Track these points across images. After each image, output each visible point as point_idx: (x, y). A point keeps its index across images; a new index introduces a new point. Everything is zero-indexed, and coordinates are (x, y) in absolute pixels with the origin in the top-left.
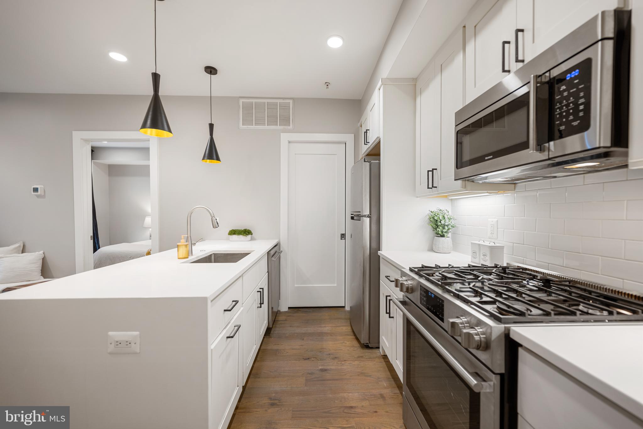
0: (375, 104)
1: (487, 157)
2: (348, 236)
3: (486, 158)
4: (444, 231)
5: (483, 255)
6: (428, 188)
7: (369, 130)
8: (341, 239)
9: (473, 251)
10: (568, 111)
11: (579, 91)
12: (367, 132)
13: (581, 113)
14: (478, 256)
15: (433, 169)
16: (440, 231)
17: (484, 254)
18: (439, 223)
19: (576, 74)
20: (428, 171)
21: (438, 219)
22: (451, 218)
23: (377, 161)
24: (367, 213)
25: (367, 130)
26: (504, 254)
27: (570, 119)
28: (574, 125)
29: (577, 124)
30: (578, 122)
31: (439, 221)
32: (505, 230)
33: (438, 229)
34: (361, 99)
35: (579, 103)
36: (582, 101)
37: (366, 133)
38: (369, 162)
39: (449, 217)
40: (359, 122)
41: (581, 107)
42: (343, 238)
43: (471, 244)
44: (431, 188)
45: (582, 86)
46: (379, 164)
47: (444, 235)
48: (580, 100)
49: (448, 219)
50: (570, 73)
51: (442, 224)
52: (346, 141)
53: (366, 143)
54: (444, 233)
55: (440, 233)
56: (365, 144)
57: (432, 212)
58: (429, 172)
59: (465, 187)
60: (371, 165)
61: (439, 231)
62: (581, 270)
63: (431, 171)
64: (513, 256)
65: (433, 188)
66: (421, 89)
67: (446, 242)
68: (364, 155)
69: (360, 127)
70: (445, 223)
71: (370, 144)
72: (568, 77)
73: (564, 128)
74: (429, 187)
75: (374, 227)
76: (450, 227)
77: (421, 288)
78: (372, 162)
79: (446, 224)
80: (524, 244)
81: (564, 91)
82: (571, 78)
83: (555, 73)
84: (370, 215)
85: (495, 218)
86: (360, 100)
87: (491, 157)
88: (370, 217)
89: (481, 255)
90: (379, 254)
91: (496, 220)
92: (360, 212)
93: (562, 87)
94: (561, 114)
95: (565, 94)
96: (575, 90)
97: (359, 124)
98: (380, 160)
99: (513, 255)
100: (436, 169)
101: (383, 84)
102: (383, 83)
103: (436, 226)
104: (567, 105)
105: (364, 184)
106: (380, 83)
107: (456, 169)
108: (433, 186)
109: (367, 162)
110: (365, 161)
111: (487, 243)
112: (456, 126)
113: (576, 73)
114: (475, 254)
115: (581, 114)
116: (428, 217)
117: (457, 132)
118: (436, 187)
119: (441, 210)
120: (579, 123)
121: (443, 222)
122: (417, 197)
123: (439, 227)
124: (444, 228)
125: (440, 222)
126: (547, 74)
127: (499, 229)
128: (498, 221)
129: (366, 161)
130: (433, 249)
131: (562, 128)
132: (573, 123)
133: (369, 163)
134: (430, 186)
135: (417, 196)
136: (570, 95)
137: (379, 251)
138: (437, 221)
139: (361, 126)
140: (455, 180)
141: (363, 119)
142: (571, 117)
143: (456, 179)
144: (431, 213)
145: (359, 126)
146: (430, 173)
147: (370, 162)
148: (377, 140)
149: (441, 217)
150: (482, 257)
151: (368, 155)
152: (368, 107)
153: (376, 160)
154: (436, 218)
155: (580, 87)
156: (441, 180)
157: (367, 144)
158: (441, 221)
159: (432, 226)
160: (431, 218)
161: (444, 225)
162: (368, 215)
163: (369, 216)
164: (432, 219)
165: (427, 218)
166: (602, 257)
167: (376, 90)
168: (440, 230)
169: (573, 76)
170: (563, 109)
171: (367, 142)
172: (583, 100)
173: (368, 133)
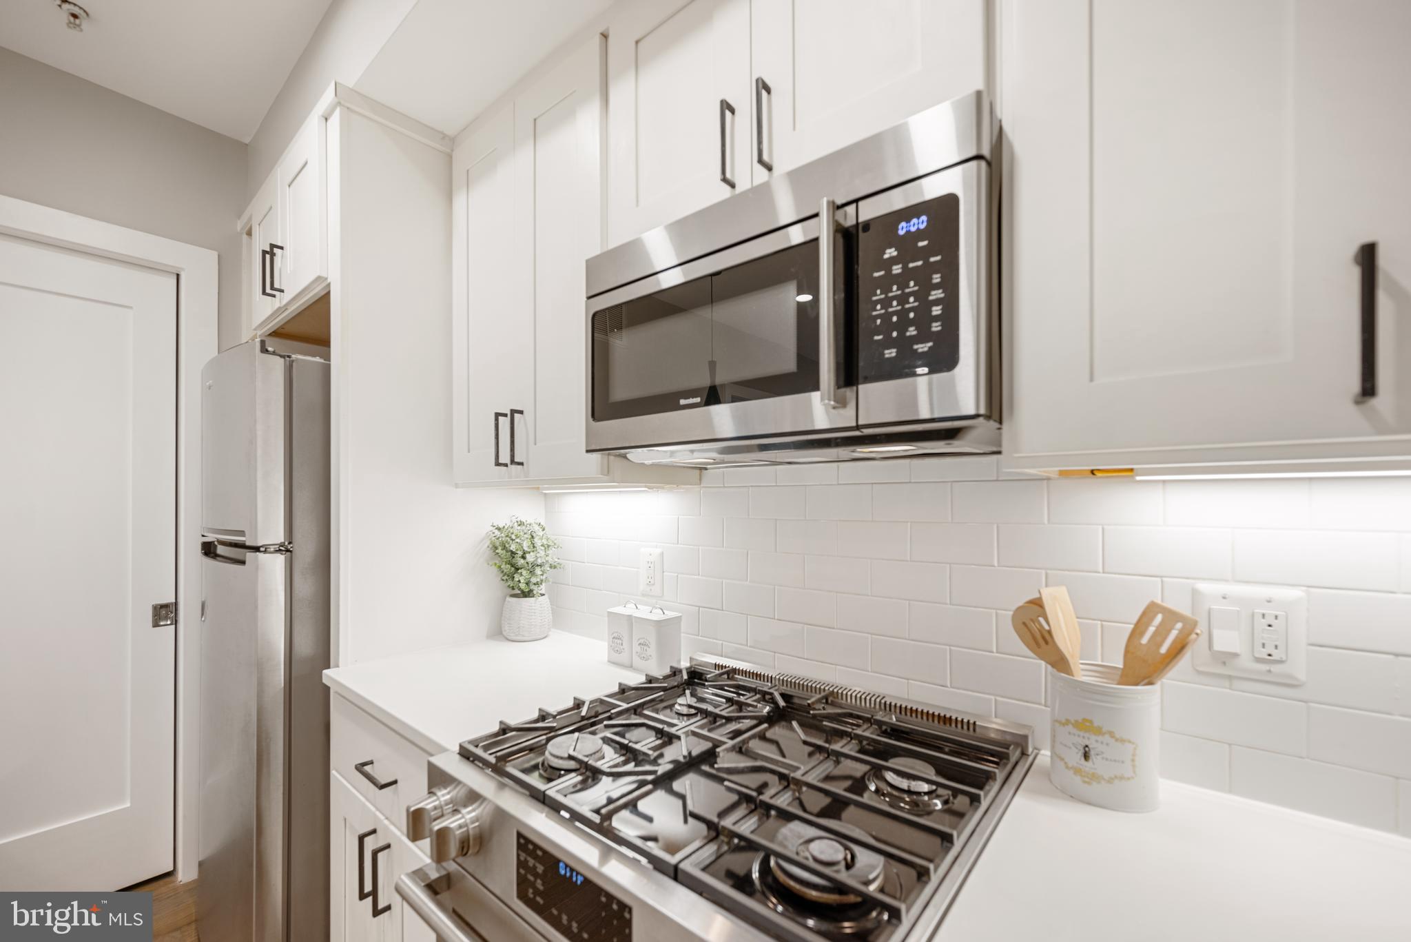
0: (306, 163)
1: (685, 399)
2: (186, 612)
3: (683, 402)
4: (534, 580)
5: (640, 644)
6: (498, 464)
7: (282, 248)
8: (156, 625)
9: (613, 634)
10: (902, 314)
11: (930, 268)
12: (273, 255)
13: (934, 324)
14: (625, 645)
15: (513, 412)
16: (522, 581)
17: (642, 641)
18: (522, 561)
19: (922, 226)
20: (497, 415)
21: (517, 550)
22: (550, 543)
23: (318, 359)
24: (276, 534)
25: (273, 246)
26: (682, 635)
27: (908, 334)
28: (920, 350)
29: (926, 349)
30: (930, 344)
31: (520, 553)
32: (679, 576)
33: (517, 577)
34: (247, 141)
35: (931, 298)
36: (937, 294)
37: (268, 257)
38: (281, 356)
39: (545, 542)
40: (239, 217)
41: (937, 310)
42: (166, 618)
43: (608, 616)
44: (506, 465)
45: (938, 258)
46: (327, 370)
47: (531, 591)
48: (933, 293)
49: (543, 548)
50: (908, 221)
51: (527, 563)
52: (183, 269)
53: (268, 290)
54: (532, 587)
55: (523, 586)
56: (264, 292)
57: (499, 529)
58: (501, 418)
59: (607, 471)
60: (291, 366)
61: (519, 581)
62: (836, 665)
63: (505, 415)
64: (700, 638)
65: (514, 467)
66: (468, 171)
67: (537, 607)
68: (259, 333)
69: (245, 237)
70: (536, 560)
71: (287, 297)
72: (903, 229)
73: (894, 355)
74: (500, 462)
75: (305, 587)
76: (547, 567)
77: (522, 841)
78: (297, 359)
79: (539, 561)
80: (723, 610)
81: (893, 261)
82: (908, 232)
83: (869, 211)
84: (290, 543)
85: (656, 547)
86: (246, 145)
87: (698, 400)
88: (288, 551)
89: (635, 644)
90: (325, 681)
91: (659, 551)
92: (242, 533)
93: (888, 251)
94: (886, 317)
95: (897, 269)
96: (920, 263)
97: (240, 225)
98: (327, 357)
99: (698, 635)
100: (521, 412)
101: (339, 104)
102: (342, 102)
103: (513, 569)
104: (903, 299)
105: (259, 433)
106: (328, 97)
107: (591, 419)
108: (513, 462)
109: (274, 353)
110: (264, 350)
111: (643, 612)
112: (589, 298)
113: (920, 223)
114: (619, 641)
115: (936, 327)
116: (488, 543)
117: (594, 315)
118: (522, 464)
119: (521, 524)
120: (930, 348)
121: (530, 558)
122: (457, 486)
123: (520, 571)
124: (532, 572)
125: (523, 557)
126: (851, 209)
127: (665, 573)
128: (663, 553)
129: (270, 349)
130: (504, 633)
131: (890, 353)
132: (915, 347)
133: (282, 360)
134: (505, 457)
135: (456, 484)
136: (907, 274)
137: (325, 672)
138: (512, 553)
139: (249, 233)
140: (588, 451)
141: (256, 209)
142: (912, 331)
143: (589, 449)
144: (497, 533)
145: (239, 229)
146: (504, 423)
147: (289, 357)
148: (318, 290)
149: (526, 545)
150: (636, 648)
151: (276, 334)
152: (279, 169)
153: (314, 356)
154: (513, 548)
155: (932, 259)
156: (535, 444)
157: (274, 296)
158: (527, 556)
159: (500, 567)
160: (496, 548)
161: (534, 565)
162: (282, 545)
163: (285, 549)
164: (499, 551)
165: (486, 546)
166: (873, 636)
167: (313, 121)
168: (522, 577)
169: (913, 229)
170: (891, 306)
171: (272, 288)
172: (940, 294)
173: (277, 260)
